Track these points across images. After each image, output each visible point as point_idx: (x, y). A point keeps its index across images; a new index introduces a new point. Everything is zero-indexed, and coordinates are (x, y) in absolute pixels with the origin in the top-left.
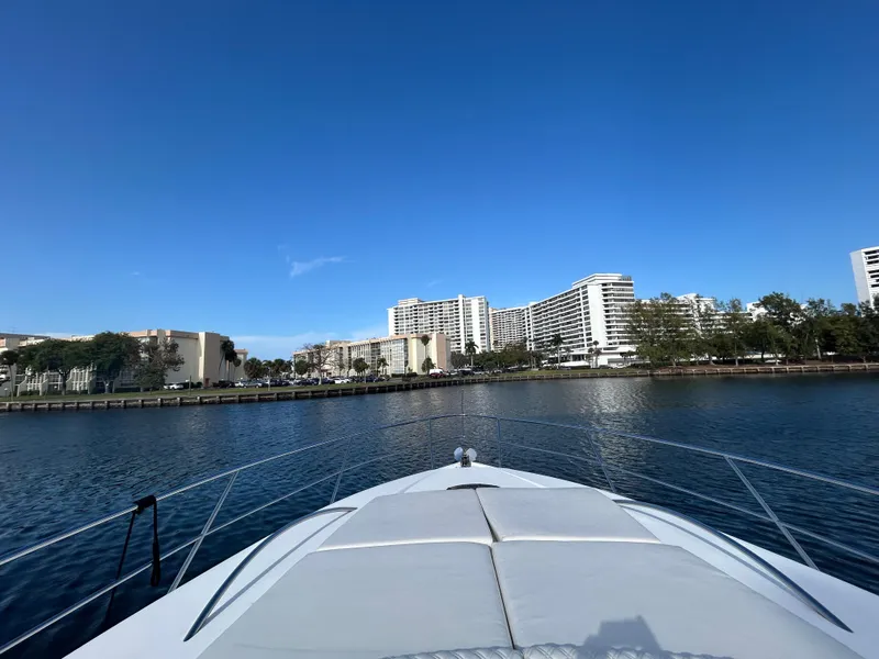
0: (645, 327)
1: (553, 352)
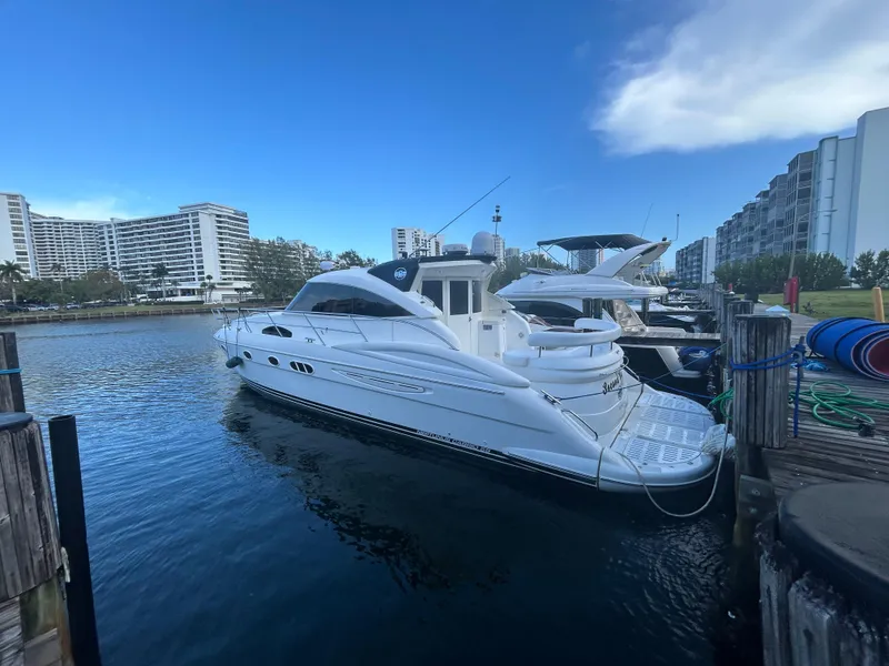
0: (261, 265)
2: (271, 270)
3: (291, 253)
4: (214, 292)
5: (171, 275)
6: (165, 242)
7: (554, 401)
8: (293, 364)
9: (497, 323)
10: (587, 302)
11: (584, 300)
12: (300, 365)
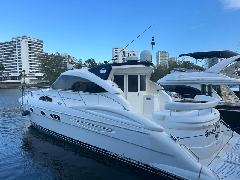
0: (48, 66)
2: (53, 68)
3: (62, 60)
4: (26, 79)
5: (7, 70)
6: (5, 54)
7: (176, 140)
8: (51, 115)
9: (153, 97)
10: (203, 86)
11: (201, 86)
12: (55, 115)
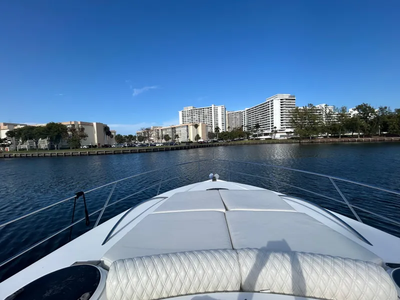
0: (299, 120)
1: (255, 132)
3: (317, 112)
4: (277, 134)
